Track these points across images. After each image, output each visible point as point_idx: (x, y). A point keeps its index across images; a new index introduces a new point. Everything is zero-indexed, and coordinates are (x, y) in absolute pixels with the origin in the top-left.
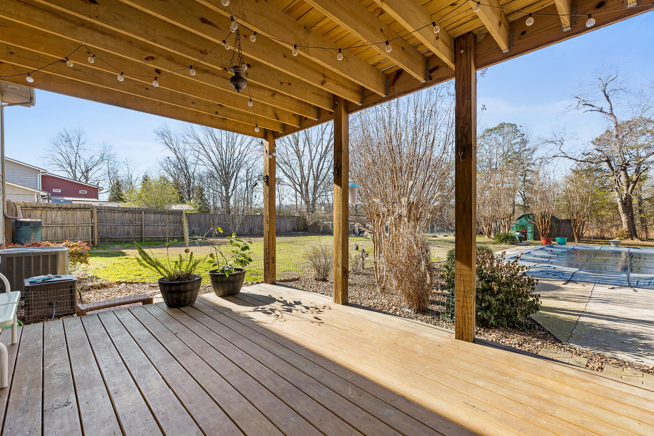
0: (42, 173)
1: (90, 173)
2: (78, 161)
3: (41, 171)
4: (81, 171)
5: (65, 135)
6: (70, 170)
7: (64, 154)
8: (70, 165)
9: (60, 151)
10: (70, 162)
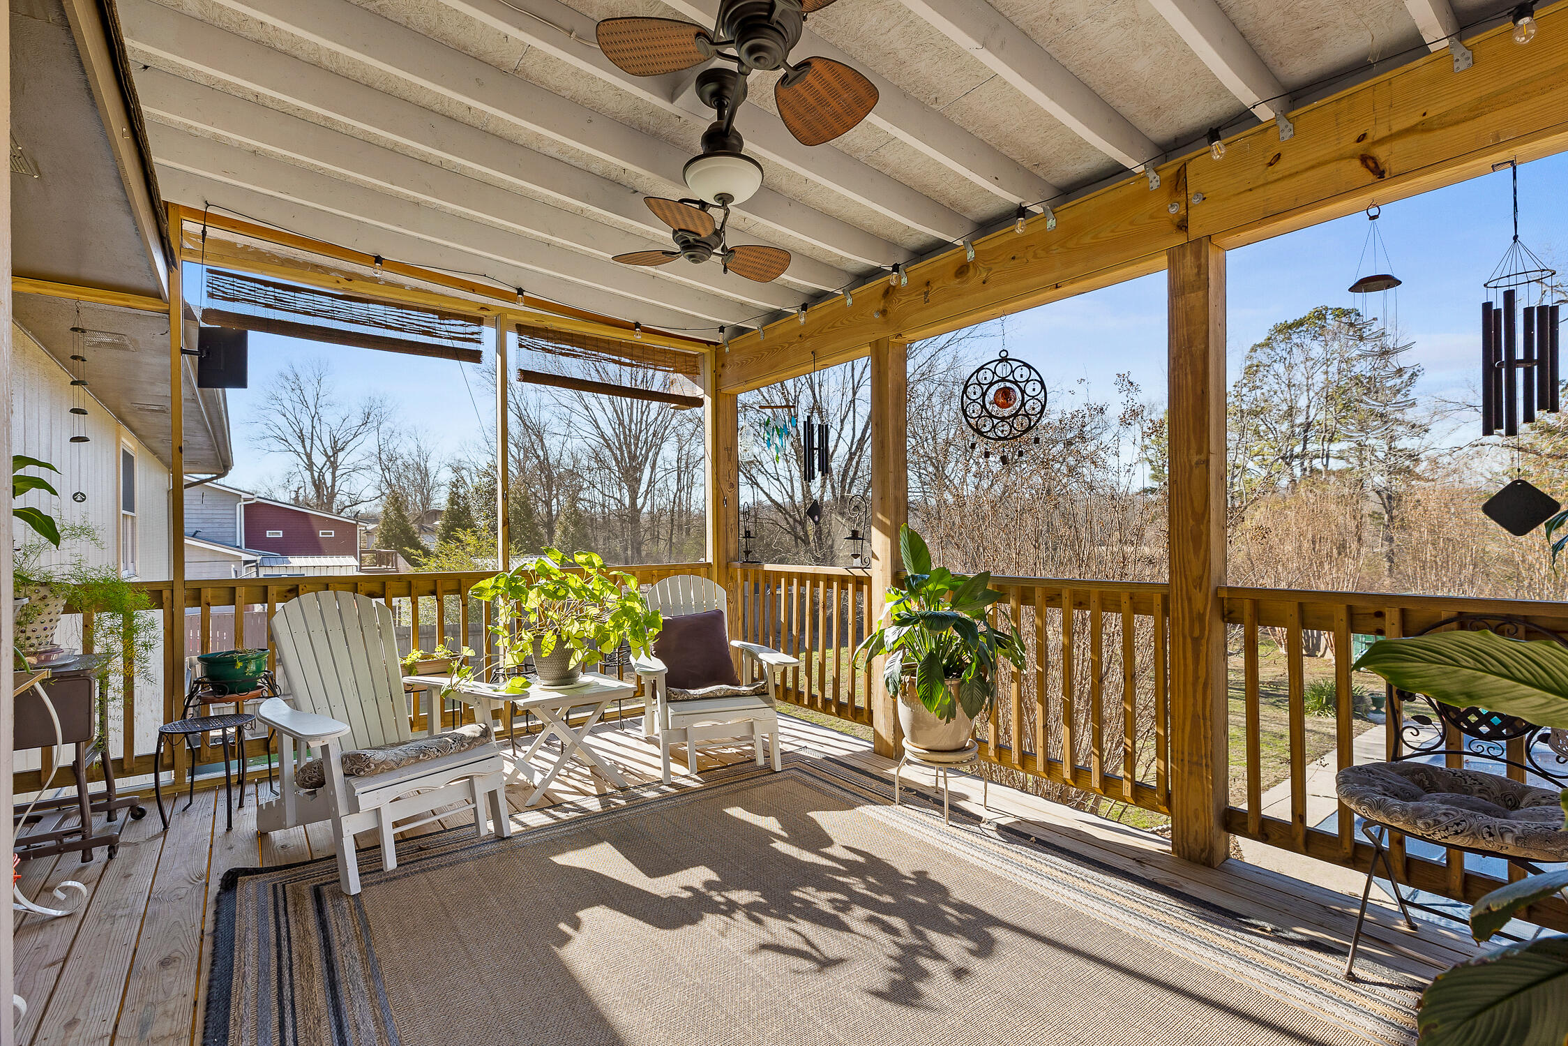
0: (245, 500)
1: (341, 455)
2: (318, 429)
3: (244, 496)
4: (322, 449)
5: (291, 377)
6: (300, 449)
7: (288, 415)
8: (302, 438)
9: (280, 408)
10: (301, 431)
